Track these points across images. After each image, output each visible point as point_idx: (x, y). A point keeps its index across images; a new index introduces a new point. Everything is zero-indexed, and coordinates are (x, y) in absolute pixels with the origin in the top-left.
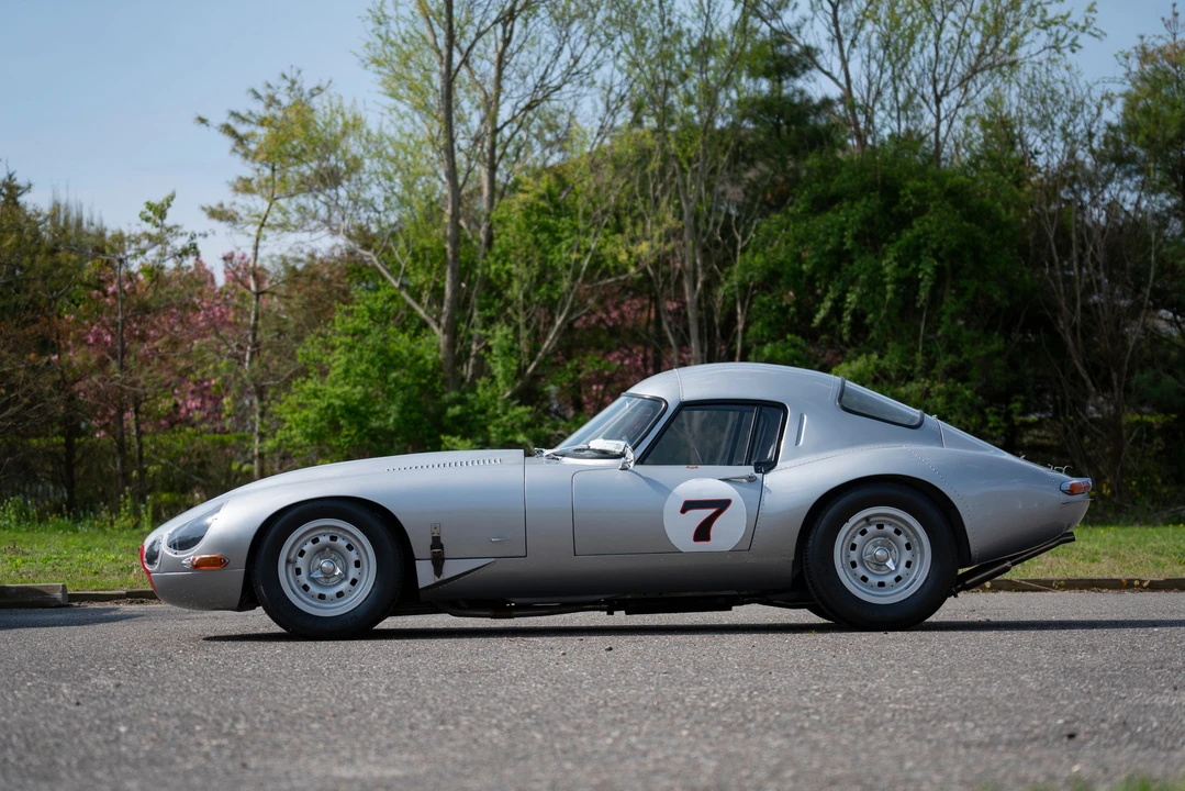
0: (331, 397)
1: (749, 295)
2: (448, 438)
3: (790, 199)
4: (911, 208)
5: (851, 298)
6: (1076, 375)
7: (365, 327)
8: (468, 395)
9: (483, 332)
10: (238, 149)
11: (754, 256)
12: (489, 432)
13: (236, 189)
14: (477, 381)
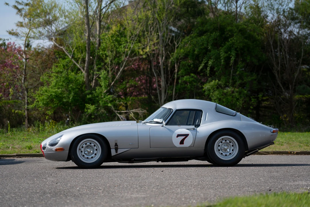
0: (51, 92)
1: (179, 61)
2: (87, 105)
3: (192, 32)
4: (228, 35)
5: (210, 63)
6: (278, 86)
7: (62, 70)
8: (93, 92)
9: (98, 73)
10: (18, 13)
11: (181, 49)
12: (100, 103)
13: (17, 25)
14: (96, 87)
